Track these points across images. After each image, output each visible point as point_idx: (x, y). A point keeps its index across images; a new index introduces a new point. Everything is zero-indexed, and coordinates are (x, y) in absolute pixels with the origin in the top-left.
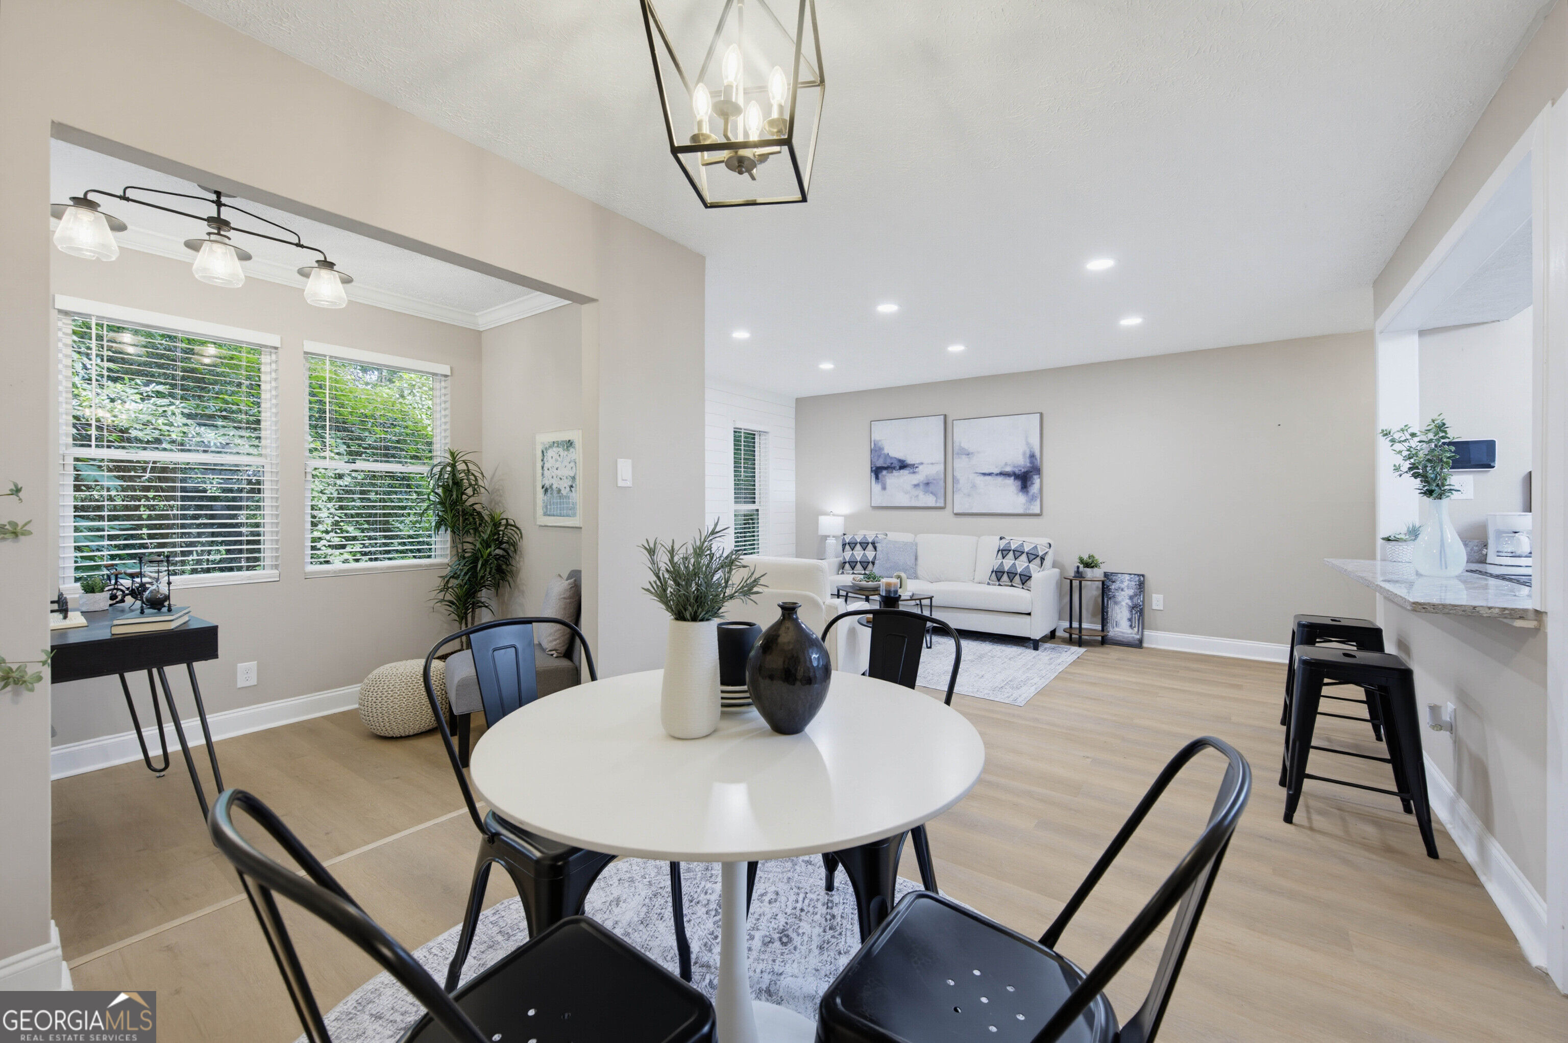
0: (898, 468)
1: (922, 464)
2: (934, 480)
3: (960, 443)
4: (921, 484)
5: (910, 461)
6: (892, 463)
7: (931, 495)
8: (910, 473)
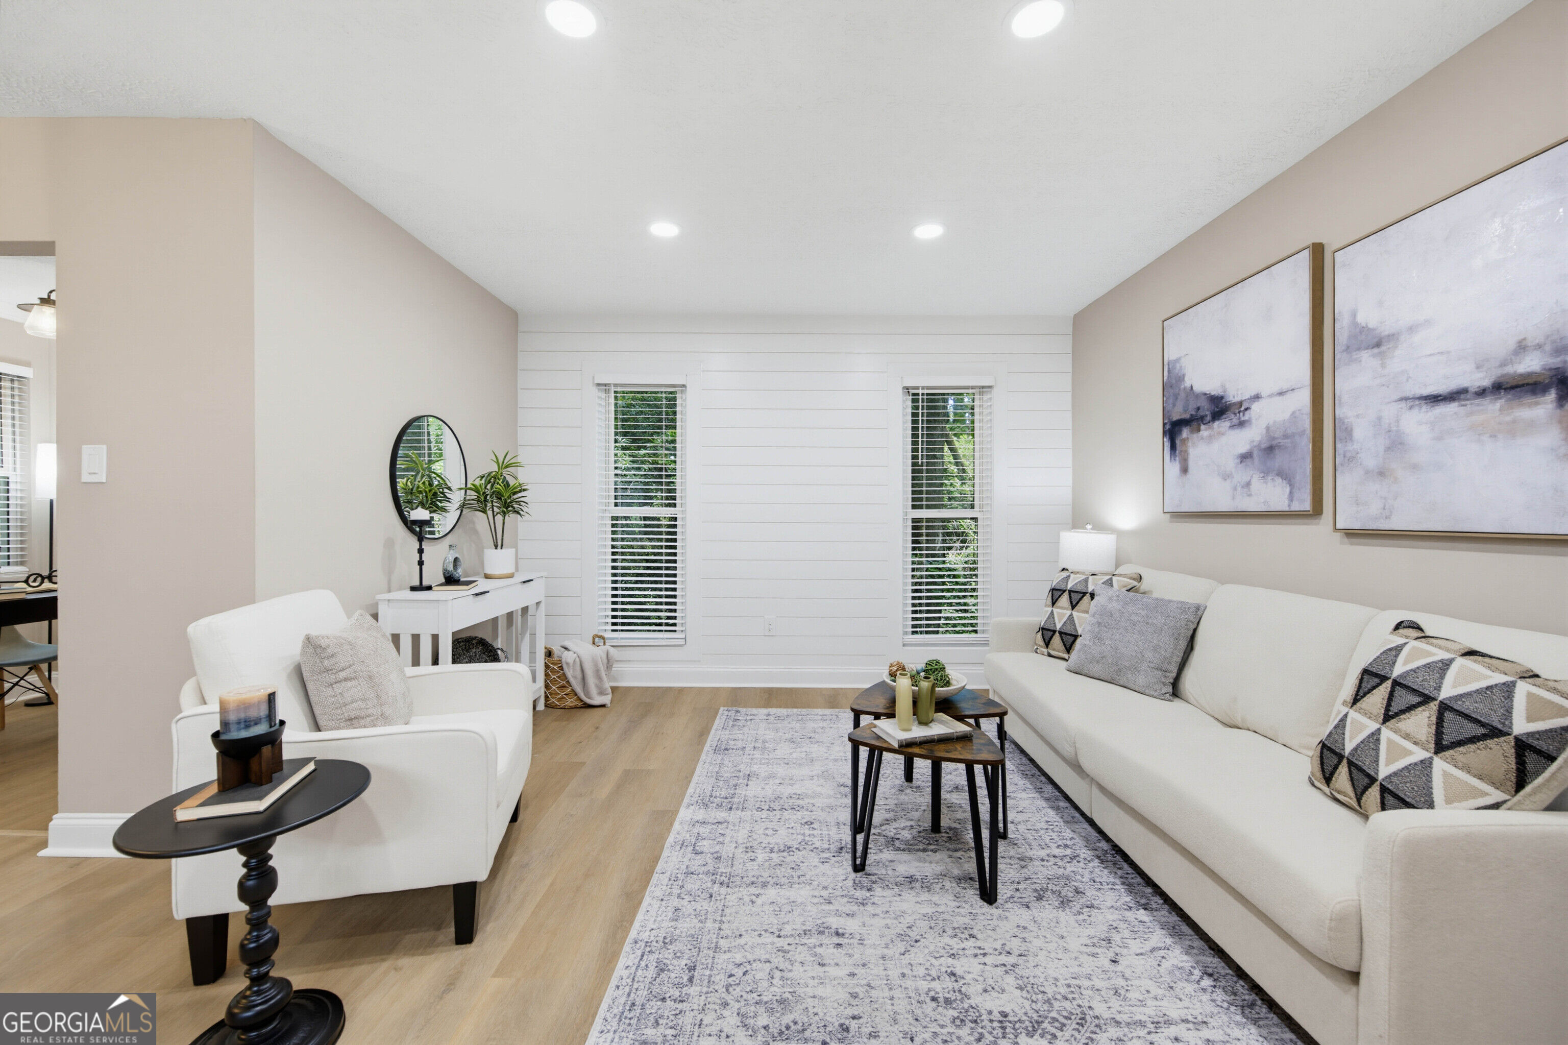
0: (1209, 418)
1: (1257, 397)
2: (1286, 436)
3: (1354, 315)
4: (1256, 453)
5: (1233, 396)
6: (1198, 409)
7: (1279, 480)
8: (1231, 427)
